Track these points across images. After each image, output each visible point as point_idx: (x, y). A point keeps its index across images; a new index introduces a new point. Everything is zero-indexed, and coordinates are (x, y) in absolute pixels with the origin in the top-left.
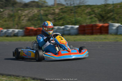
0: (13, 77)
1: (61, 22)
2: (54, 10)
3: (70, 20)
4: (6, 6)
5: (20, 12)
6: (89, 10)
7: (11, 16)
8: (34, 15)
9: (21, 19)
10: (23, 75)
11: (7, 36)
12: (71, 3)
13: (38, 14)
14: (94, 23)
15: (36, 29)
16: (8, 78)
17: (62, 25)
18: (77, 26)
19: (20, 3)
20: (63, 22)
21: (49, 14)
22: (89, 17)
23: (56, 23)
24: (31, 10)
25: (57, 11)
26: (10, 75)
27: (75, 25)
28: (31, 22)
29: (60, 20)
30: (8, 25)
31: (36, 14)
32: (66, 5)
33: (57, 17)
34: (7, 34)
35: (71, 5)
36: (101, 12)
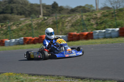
0: (49, 77)
1: (103, 26)
2: (96, 14)
3: (112, 23)
4: (53, 13)
8: (77, 20)
9: (64, 25)
10: (58, 75)
12: (117, 5)
13: (80, 20)
15: (78, 34)
17: (104, 28)
18: (118, 29)
19: (67, 9)
21: (91, 19)
23: (99, 27)
24: (73, 16)
25: (99, 15)
26: (47, 75)
27: (117, 27)
28: (74, 28)
29: (102, 24)
31: (79, 20)
33: (99, 22)
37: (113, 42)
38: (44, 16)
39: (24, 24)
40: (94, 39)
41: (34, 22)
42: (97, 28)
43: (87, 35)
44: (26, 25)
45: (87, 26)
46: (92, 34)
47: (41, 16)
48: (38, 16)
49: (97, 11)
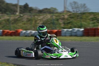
1: (69, 26)
2: (64, 16)
4: (24, 12)
5: (36, 17)
6: (92, 16)
7: (29, 20)
8: (47, 19)
9: (37, 23)
11: (26, 36)
13: (51, 19)
14: (96, 27)
15: (49, 31)
17: (70, 28)
18: (82, 29)
19: (36, 10)
20: (71, 26)
21: (59, 19)
22: (92, 22)
23: (66, 26)
24: (45, 16)
25: (66, 17)
29: (69, 24)
30: (26, 27)
31: (49, 19)
32: (73, 12)
33: (66, 22)
35: (77, 12)
37: (81, 40)
38: (20, 13)
39: (3, 19)
40: (63, 36)
41: (12, 18)
42: (64, 27)
43: (56, 32)
44: (5, 19)
45: (56, 25)
46: (60, 32)
47: (18, 14)
48: (15, 13)
49: (64, 13)
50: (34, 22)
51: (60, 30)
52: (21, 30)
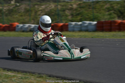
0: (28, 74)
1: (79, 18)
2: (71, 5)
3: (88, 16)
5: (36, 6)
6: (108, 6)
7: (27, 11)
8: (51, 10)
9: (37, 14)
10: (39, 72)
11: (23, 31)
13: (55, 9)
14: (113, 20)
15: (53, 24)
16: (24, 75)
17: (80, 21)
18: (95, 23)
20: (81, 18)
21: (66, 9)
22: (107, 13)
23: (74, 19)
24: (48, 5)
25: (75, 6)
27: (93, 21)
29: (78, 16)
30: (24, 20)
31: (53, 9)
32: (85, 1)
33: (75, 13)
34: (23, 29)
35: (89, 0)
36: (121, 8)
37: (92, 37)
38: (15, 2)
40: (70, 31)
41: (5, 8)
42: (72, 20)
43: (62, 26)
45: (62, 17)
46: (67, 25)
47: (13, 2)
48: (9, 2)
49: (72, 1)
50: (33, 14)
51: (67, 24)
52: (16, 24)
